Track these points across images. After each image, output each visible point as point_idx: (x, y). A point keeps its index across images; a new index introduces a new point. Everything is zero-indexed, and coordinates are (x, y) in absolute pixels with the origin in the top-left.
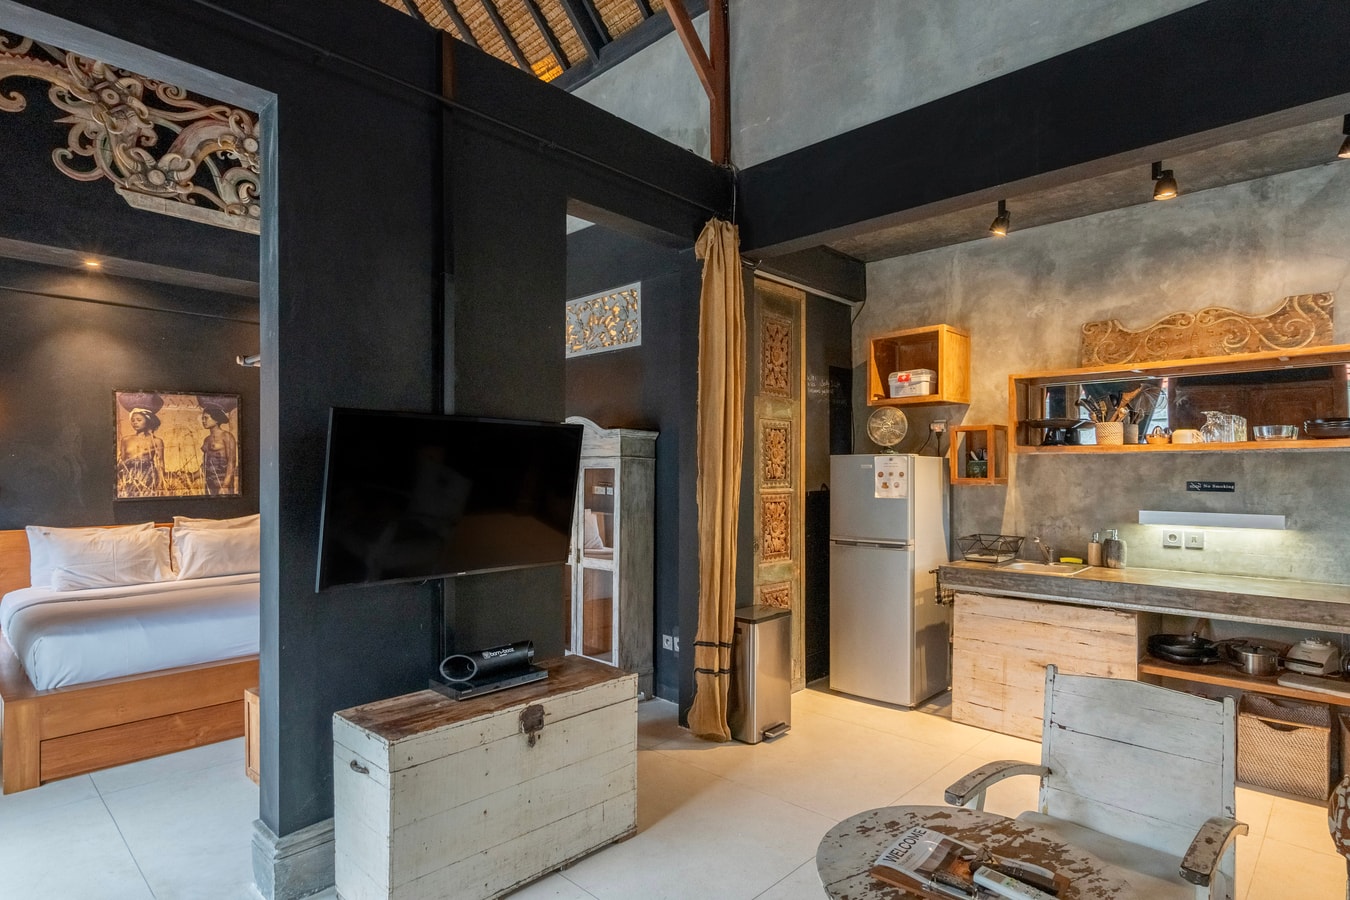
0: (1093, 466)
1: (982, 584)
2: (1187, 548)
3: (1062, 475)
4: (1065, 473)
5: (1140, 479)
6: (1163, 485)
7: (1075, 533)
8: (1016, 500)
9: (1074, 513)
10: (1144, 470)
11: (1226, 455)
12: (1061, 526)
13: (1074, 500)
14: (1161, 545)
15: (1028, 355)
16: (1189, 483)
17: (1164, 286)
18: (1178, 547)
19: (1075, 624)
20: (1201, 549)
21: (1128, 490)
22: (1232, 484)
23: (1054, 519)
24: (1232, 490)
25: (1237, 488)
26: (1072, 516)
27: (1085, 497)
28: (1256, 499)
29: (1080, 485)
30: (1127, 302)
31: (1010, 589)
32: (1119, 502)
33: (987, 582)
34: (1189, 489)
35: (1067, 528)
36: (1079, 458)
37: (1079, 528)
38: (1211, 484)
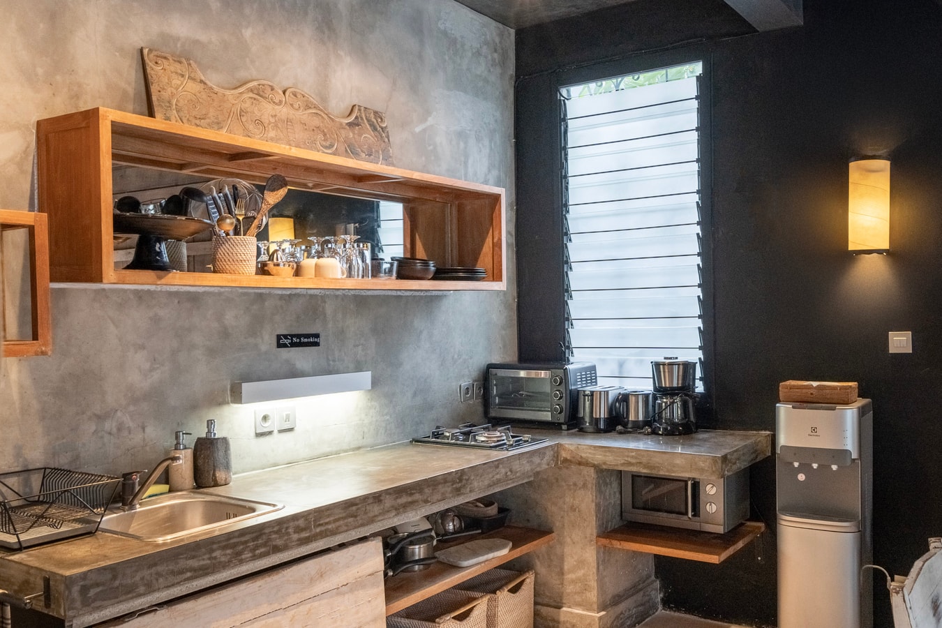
0: (162, 313)
1: (172, 579)
2: (280, 431)
3: (112, 328)
4: (117, 327)
5: (225, 334)
6: (251, 340)
7: (137, 438)
8: (21, 386)
9: (135, 401)
10: (230, 317)
11: (311, 296)
12: (115, 430)
13: (134, 377)
14: (253, 434)
15: (40, 71)
16: (279, 337)
17: (247, 33)
18: (270, 433)
19: (319, 588)
20: (291, 430)
21: (212, 352)
22: (317, 336)
23: (100, 418)
24: (317, 344)
25: (322, 340)
26: (132, 408)
27: (152, 370)
28: (337, 353)
29: (143, 347)
30: (202, 37)
31: (225, 566)
32: (201, 374)
33: (181, 572)
34: (280, 345)
35: (125, 433)
36: (140, 298)
37: (143, 429)
38: (299, 336)
